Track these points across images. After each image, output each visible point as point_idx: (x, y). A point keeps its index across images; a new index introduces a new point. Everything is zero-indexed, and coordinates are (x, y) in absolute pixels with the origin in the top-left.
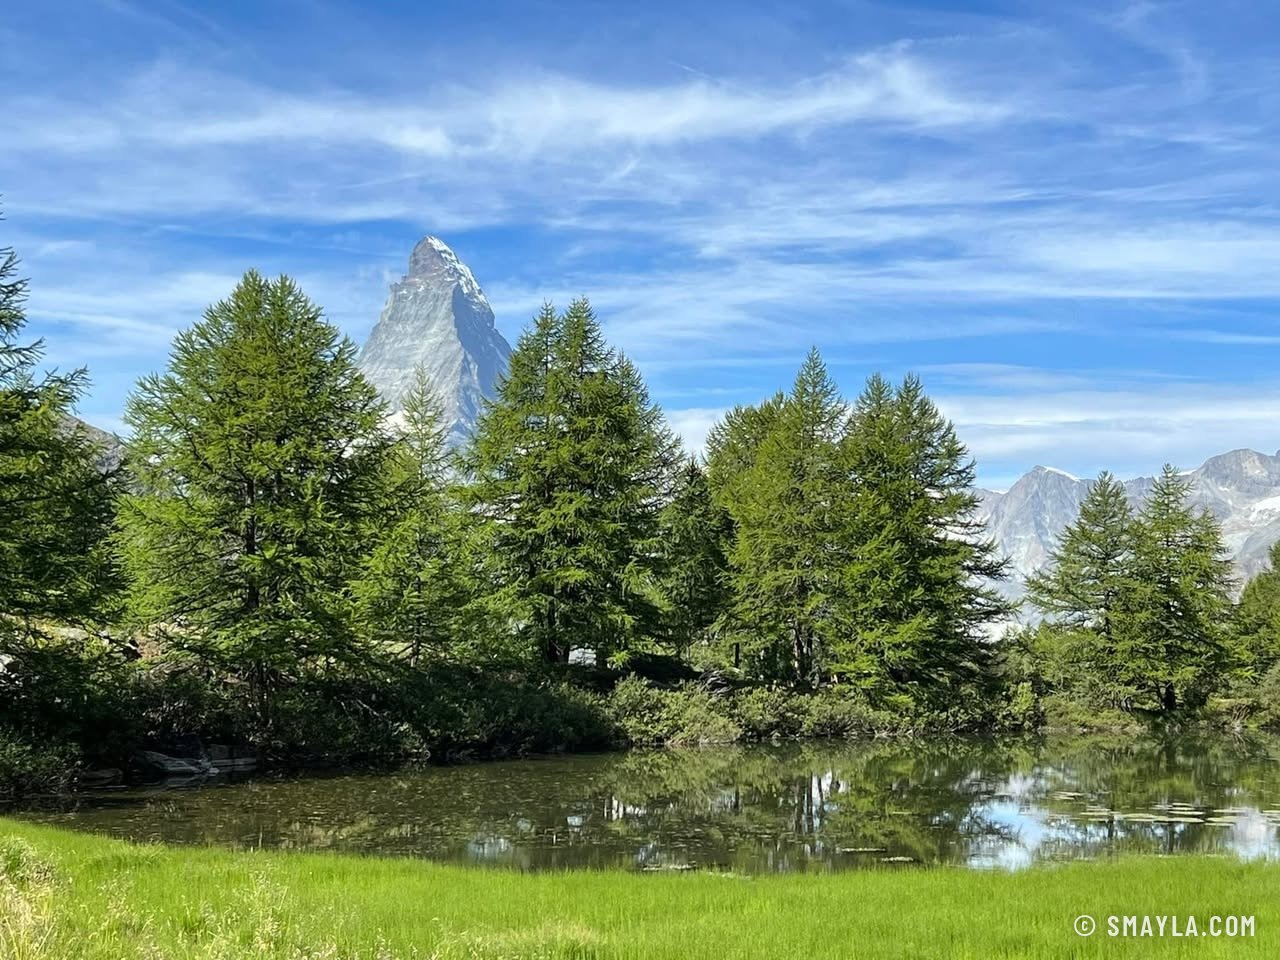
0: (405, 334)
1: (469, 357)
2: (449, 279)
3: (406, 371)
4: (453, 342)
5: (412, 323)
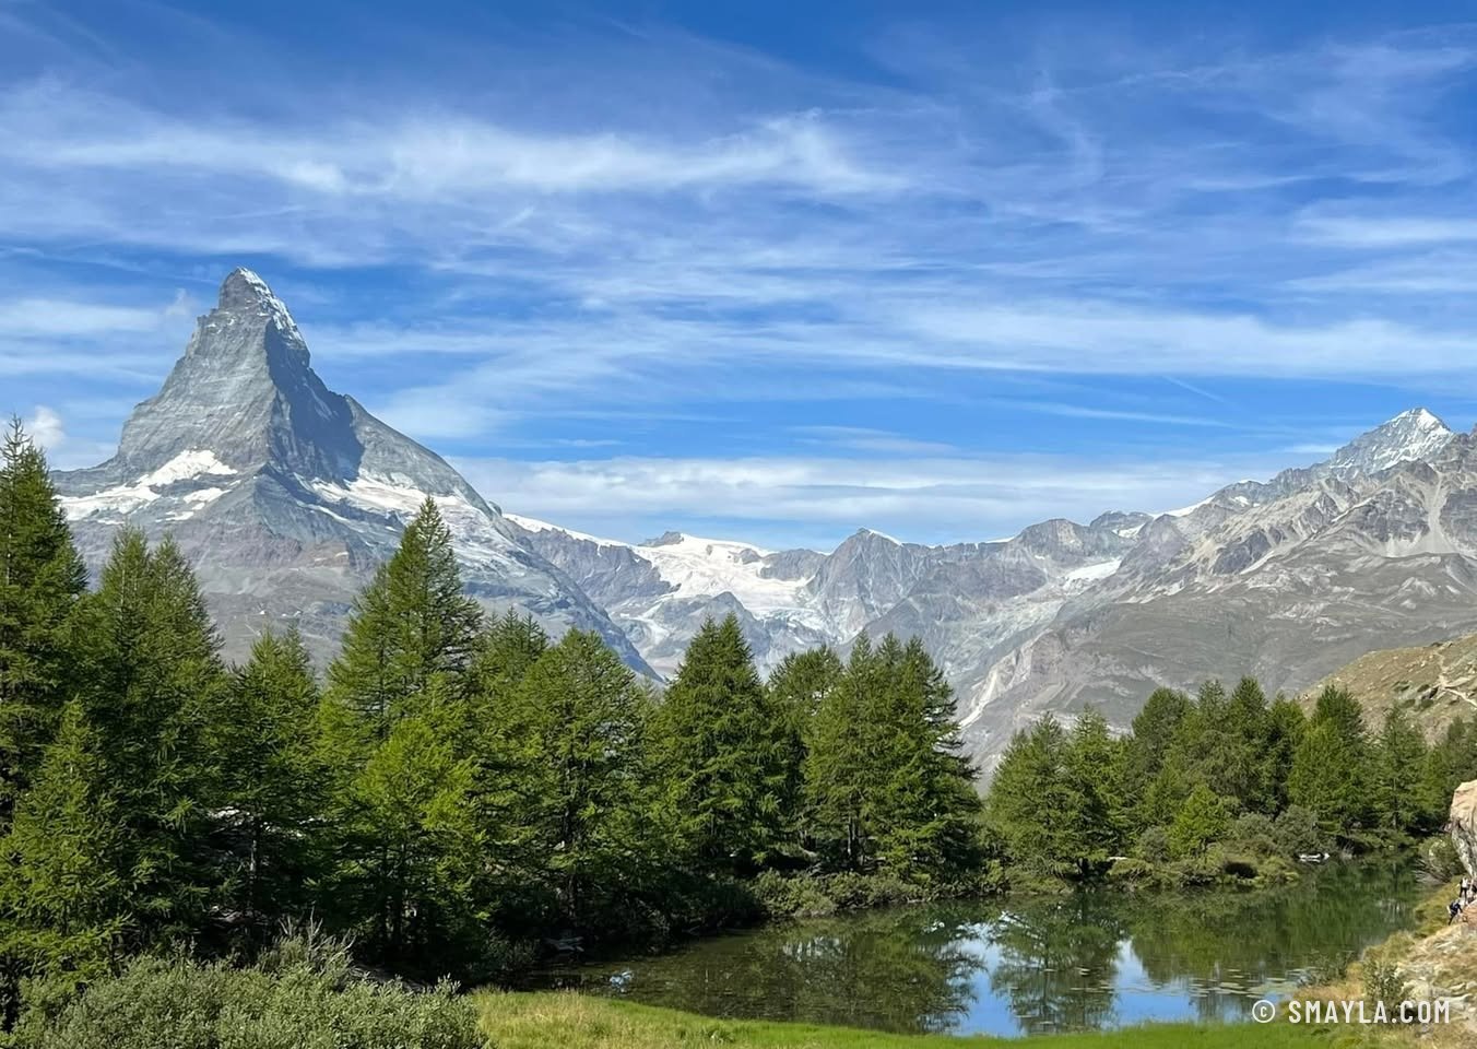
0: (213, 370)
1: (282, 397)
2: (262, 314)
3: (212, 409)
4: (264, 380)
5: (220, 358)
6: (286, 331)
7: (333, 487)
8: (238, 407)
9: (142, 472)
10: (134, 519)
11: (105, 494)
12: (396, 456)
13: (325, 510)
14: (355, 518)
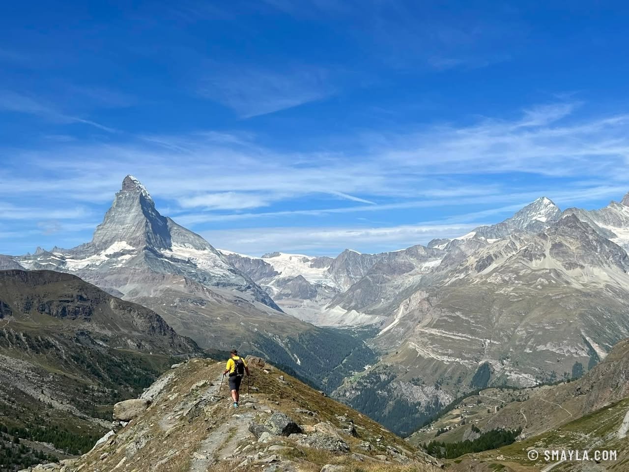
0: (122, 212)
2: (138, 191)
3: (124, 226)
4: (141, 215)
5: (125, 208)
6: (146, 196)
7: (167, 251)
8: (133, 225)
9: (102, 249)
10: (102, 267)
11: (90, 258)
12: (186, 237)
13: (166, 260)
14: (176, 262)
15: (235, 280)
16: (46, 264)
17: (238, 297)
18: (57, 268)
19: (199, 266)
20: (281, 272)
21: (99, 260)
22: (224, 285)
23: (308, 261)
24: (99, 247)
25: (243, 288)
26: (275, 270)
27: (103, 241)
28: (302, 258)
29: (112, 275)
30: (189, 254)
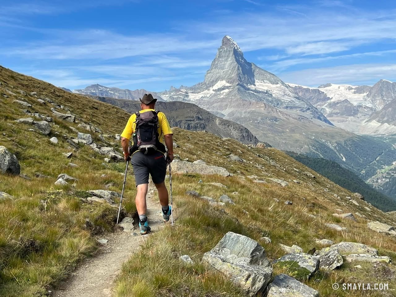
0: (223, 61)
1: (239, 66)
2: (232, 46)
3: (224, 70)
4: (235, 62)
5: (224, 58)
6: (237, 49)
7: (252, 86)
8: (230, 69)
9: (210, 87)
10: (211, 98)
11: (203, 92)
12: (264, 76)
13: (252, 92)
14: (258, 93)
15: (299, 104)
16: (177, 97)
17: (301, 116)
18: (184, 99)
19: (274, 95)
20: (332, 98)
21: (209, 93)
22: (291, 108)
23: (352, 89)
24: (209, 85)
25: (304, 109)
26: (327, 97)
27: (211, 81)
28: (347, 87)
29: (217, 103)
30: (267, 87)
